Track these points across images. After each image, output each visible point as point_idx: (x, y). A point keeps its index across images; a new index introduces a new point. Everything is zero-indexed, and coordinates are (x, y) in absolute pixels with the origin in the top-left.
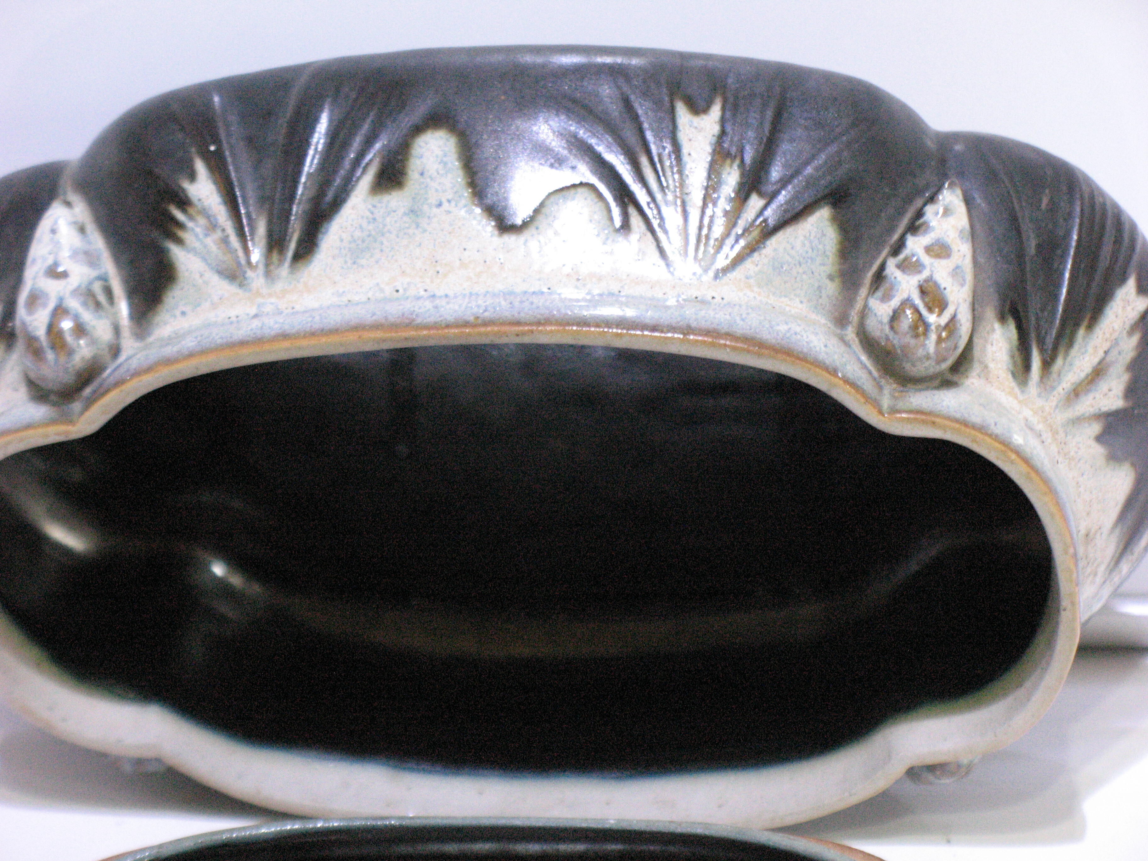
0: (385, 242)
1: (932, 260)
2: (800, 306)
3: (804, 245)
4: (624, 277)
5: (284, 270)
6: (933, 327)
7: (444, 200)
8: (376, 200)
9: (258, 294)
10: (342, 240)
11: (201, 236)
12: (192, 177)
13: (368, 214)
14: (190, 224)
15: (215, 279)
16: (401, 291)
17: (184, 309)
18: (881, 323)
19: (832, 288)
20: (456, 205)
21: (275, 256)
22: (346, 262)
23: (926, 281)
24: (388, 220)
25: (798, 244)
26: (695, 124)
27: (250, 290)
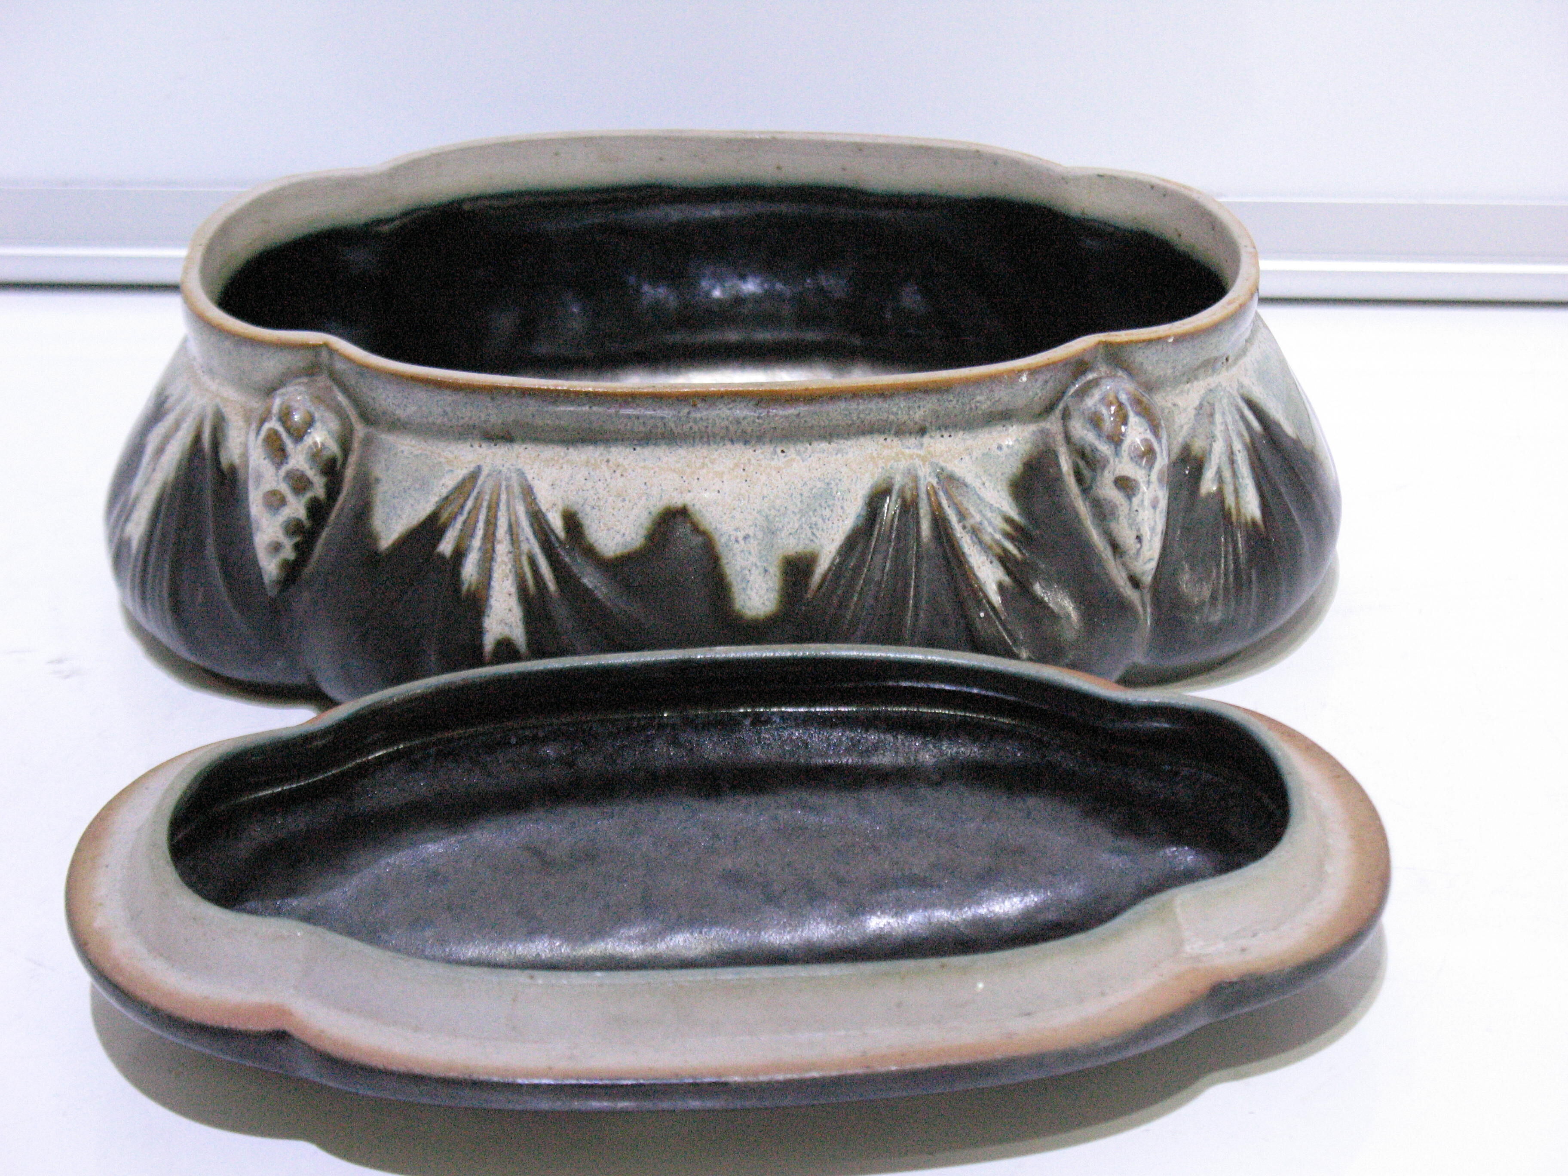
0: (799, 504)
1: (278, 488)
2: (403, 448)
3: (402, 509)
4: (565, 466)
5: (898, 482)
6: (274, 418)
7: (742, 542)
8: (811, 547)
9: (924, 459)
10: (842, 508)
11: (986, 523)
12: (1001, 587)
13: (818, 534)
14: (998, 536)
15: (969, 479)
16: (779, 450)
17: (999, 453)
18: (323, 422)
19: (378, 470)
20: (730, 536)
21: (909, 496)
22: (837, 484)
23: (281, 463)
24: (797, 525)
25: (408, 509)
26: (507, 628)
27: (932, 464)
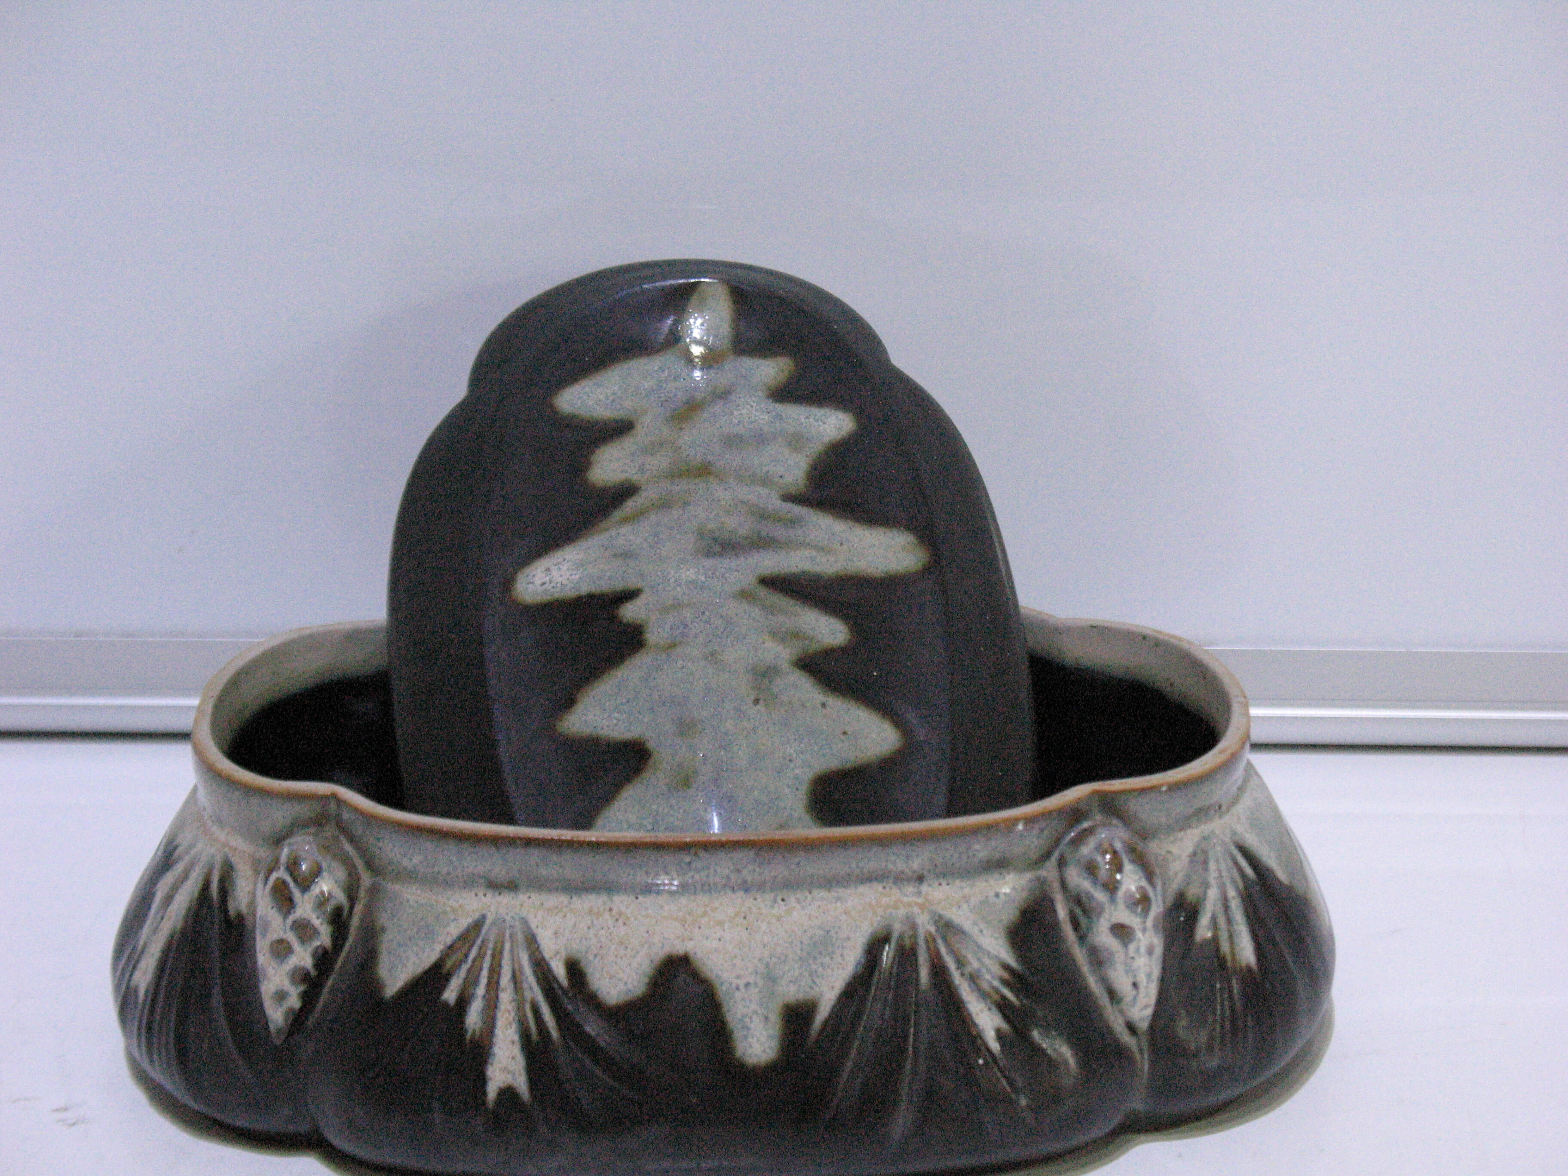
0: (799, 952)
1: (284, 936)
2: (409, 897)
3: (407, 958)
4: (568, 915)
5: (897, 928)
6: (282, 868)
7: (743, 990)
8: (812, 994)
9: (922, 907)
10: (842, 955)
11: (984, 970)
12: (1000, 1036)
13: (817, 981)
14: (996, 983)
15: (967, 926)
16: (779, 899)
17: (996, 901)
18: (330, 872)
19: (383, 919)
20: (731, 984)
21: (907, 943)
22: (837, 933)
23: (288, 913)
24: (797, 973)
25: (413, 958)
26: (510, 1076)
27: (930, 911)
